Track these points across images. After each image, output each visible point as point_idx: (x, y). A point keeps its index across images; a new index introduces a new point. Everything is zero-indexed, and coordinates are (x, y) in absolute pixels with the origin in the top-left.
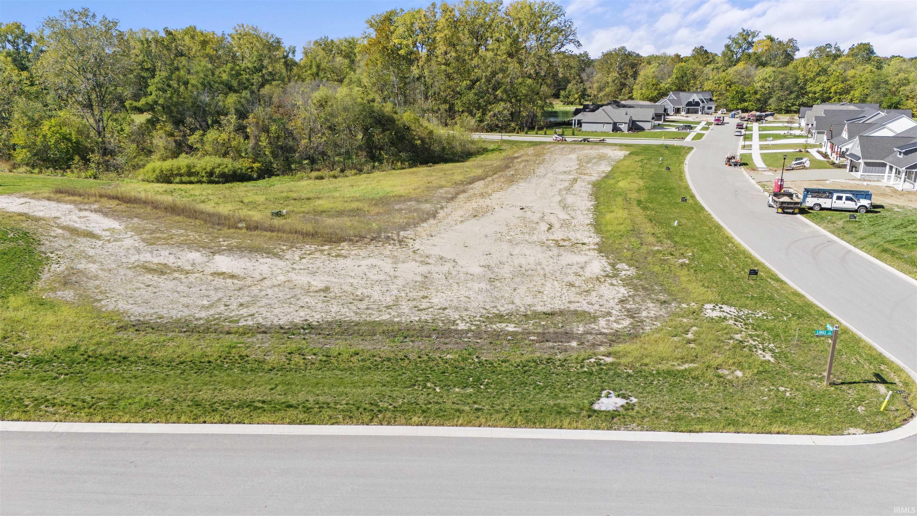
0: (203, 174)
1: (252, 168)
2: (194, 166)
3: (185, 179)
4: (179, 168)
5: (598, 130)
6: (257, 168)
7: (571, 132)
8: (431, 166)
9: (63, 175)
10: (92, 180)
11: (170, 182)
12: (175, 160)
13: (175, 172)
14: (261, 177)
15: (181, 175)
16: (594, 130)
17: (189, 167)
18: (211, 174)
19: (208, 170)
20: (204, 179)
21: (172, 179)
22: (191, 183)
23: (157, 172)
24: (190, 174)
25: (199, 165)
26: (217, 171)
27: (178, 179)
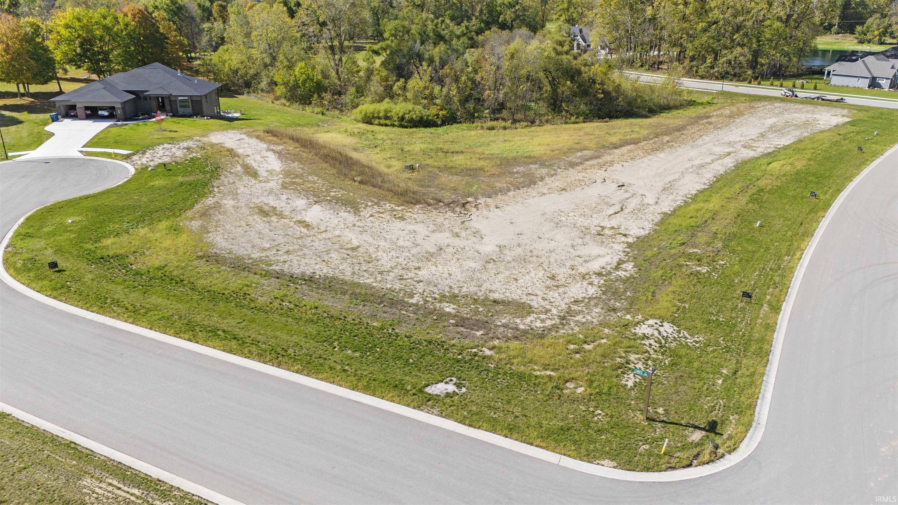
0: (396, 119)
1: (438, 115)
2: (390, 111)
3: (383, 121)
4: (379, 112)
5: (851, 85)
6: (443, 115)
7: (812, 85)
8: (607, 122)
9: (303, 110)
10: (320, 116)
11: (371, 124)
12: (378, 104)
13: (375, 115)
14: (443, 124)
15: (379, 118)
16: (845, 84)
17: (386, 111)
18: (402, 119)
19: (401, 114)
20: (396, 123)
21: (373, 120)
22: (386, 125)
23: (363, 113)
24: (387, 118)
25: (394, 110)
26: (407, 116)
27: (377, 121)
